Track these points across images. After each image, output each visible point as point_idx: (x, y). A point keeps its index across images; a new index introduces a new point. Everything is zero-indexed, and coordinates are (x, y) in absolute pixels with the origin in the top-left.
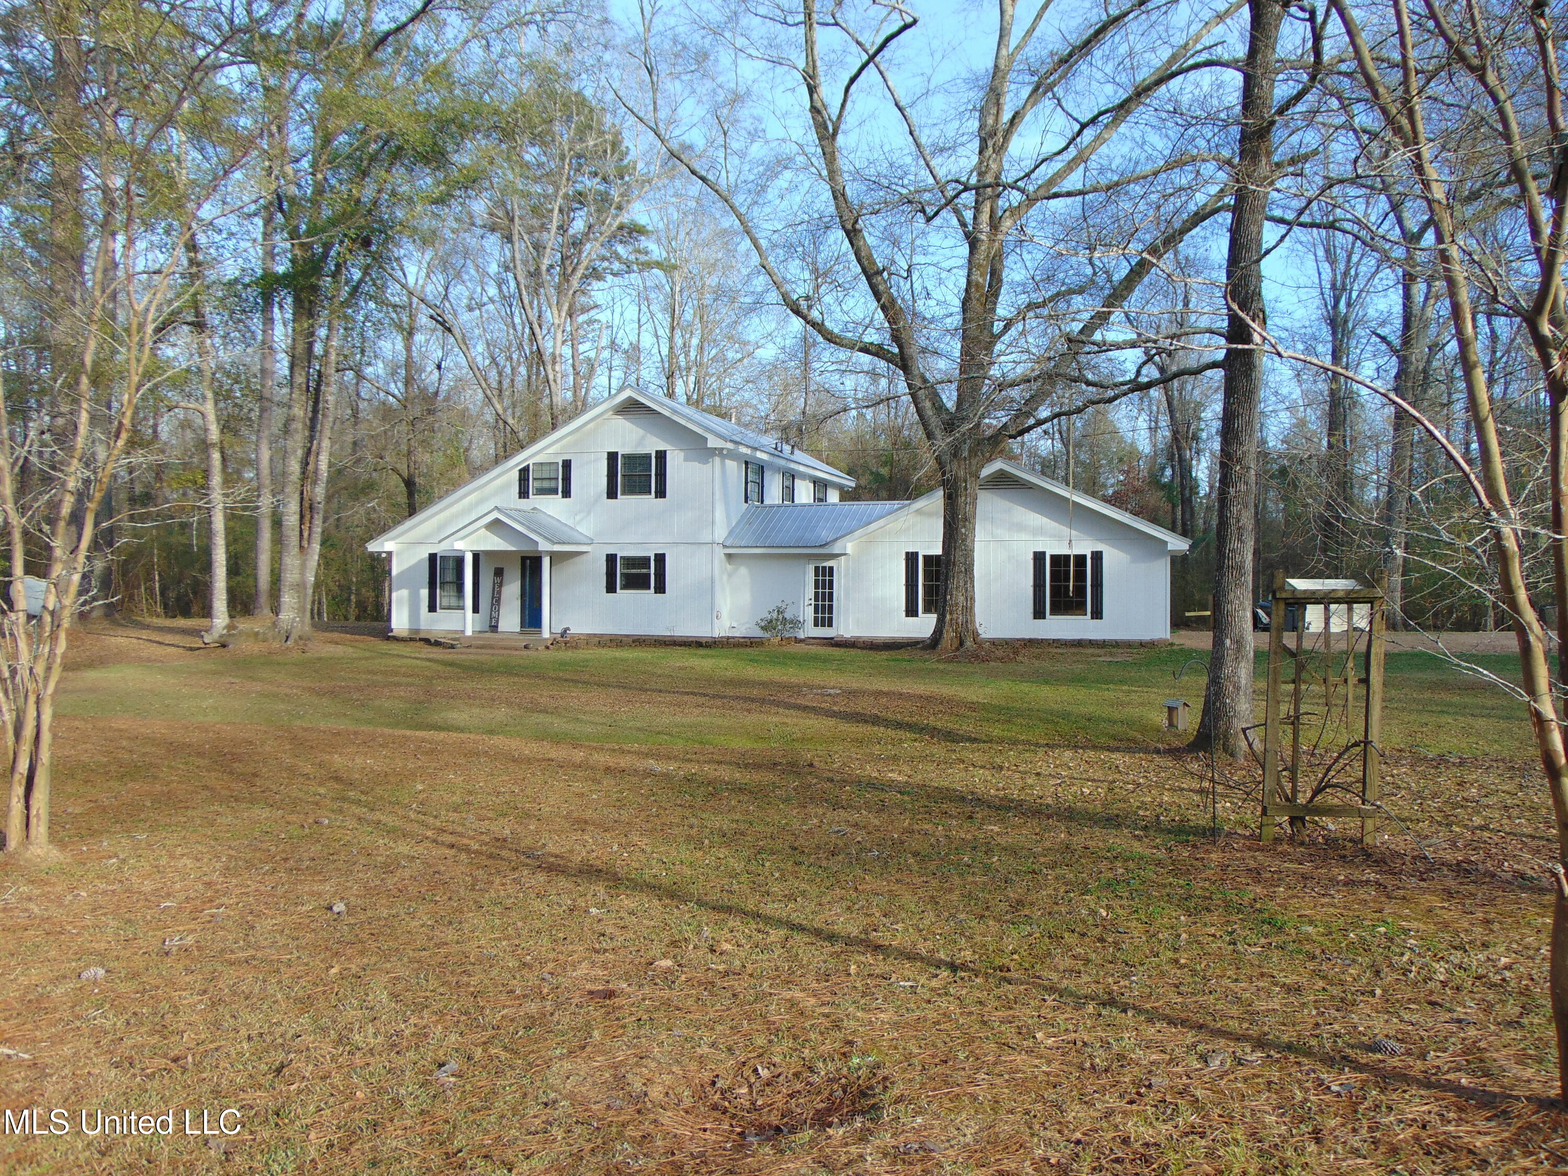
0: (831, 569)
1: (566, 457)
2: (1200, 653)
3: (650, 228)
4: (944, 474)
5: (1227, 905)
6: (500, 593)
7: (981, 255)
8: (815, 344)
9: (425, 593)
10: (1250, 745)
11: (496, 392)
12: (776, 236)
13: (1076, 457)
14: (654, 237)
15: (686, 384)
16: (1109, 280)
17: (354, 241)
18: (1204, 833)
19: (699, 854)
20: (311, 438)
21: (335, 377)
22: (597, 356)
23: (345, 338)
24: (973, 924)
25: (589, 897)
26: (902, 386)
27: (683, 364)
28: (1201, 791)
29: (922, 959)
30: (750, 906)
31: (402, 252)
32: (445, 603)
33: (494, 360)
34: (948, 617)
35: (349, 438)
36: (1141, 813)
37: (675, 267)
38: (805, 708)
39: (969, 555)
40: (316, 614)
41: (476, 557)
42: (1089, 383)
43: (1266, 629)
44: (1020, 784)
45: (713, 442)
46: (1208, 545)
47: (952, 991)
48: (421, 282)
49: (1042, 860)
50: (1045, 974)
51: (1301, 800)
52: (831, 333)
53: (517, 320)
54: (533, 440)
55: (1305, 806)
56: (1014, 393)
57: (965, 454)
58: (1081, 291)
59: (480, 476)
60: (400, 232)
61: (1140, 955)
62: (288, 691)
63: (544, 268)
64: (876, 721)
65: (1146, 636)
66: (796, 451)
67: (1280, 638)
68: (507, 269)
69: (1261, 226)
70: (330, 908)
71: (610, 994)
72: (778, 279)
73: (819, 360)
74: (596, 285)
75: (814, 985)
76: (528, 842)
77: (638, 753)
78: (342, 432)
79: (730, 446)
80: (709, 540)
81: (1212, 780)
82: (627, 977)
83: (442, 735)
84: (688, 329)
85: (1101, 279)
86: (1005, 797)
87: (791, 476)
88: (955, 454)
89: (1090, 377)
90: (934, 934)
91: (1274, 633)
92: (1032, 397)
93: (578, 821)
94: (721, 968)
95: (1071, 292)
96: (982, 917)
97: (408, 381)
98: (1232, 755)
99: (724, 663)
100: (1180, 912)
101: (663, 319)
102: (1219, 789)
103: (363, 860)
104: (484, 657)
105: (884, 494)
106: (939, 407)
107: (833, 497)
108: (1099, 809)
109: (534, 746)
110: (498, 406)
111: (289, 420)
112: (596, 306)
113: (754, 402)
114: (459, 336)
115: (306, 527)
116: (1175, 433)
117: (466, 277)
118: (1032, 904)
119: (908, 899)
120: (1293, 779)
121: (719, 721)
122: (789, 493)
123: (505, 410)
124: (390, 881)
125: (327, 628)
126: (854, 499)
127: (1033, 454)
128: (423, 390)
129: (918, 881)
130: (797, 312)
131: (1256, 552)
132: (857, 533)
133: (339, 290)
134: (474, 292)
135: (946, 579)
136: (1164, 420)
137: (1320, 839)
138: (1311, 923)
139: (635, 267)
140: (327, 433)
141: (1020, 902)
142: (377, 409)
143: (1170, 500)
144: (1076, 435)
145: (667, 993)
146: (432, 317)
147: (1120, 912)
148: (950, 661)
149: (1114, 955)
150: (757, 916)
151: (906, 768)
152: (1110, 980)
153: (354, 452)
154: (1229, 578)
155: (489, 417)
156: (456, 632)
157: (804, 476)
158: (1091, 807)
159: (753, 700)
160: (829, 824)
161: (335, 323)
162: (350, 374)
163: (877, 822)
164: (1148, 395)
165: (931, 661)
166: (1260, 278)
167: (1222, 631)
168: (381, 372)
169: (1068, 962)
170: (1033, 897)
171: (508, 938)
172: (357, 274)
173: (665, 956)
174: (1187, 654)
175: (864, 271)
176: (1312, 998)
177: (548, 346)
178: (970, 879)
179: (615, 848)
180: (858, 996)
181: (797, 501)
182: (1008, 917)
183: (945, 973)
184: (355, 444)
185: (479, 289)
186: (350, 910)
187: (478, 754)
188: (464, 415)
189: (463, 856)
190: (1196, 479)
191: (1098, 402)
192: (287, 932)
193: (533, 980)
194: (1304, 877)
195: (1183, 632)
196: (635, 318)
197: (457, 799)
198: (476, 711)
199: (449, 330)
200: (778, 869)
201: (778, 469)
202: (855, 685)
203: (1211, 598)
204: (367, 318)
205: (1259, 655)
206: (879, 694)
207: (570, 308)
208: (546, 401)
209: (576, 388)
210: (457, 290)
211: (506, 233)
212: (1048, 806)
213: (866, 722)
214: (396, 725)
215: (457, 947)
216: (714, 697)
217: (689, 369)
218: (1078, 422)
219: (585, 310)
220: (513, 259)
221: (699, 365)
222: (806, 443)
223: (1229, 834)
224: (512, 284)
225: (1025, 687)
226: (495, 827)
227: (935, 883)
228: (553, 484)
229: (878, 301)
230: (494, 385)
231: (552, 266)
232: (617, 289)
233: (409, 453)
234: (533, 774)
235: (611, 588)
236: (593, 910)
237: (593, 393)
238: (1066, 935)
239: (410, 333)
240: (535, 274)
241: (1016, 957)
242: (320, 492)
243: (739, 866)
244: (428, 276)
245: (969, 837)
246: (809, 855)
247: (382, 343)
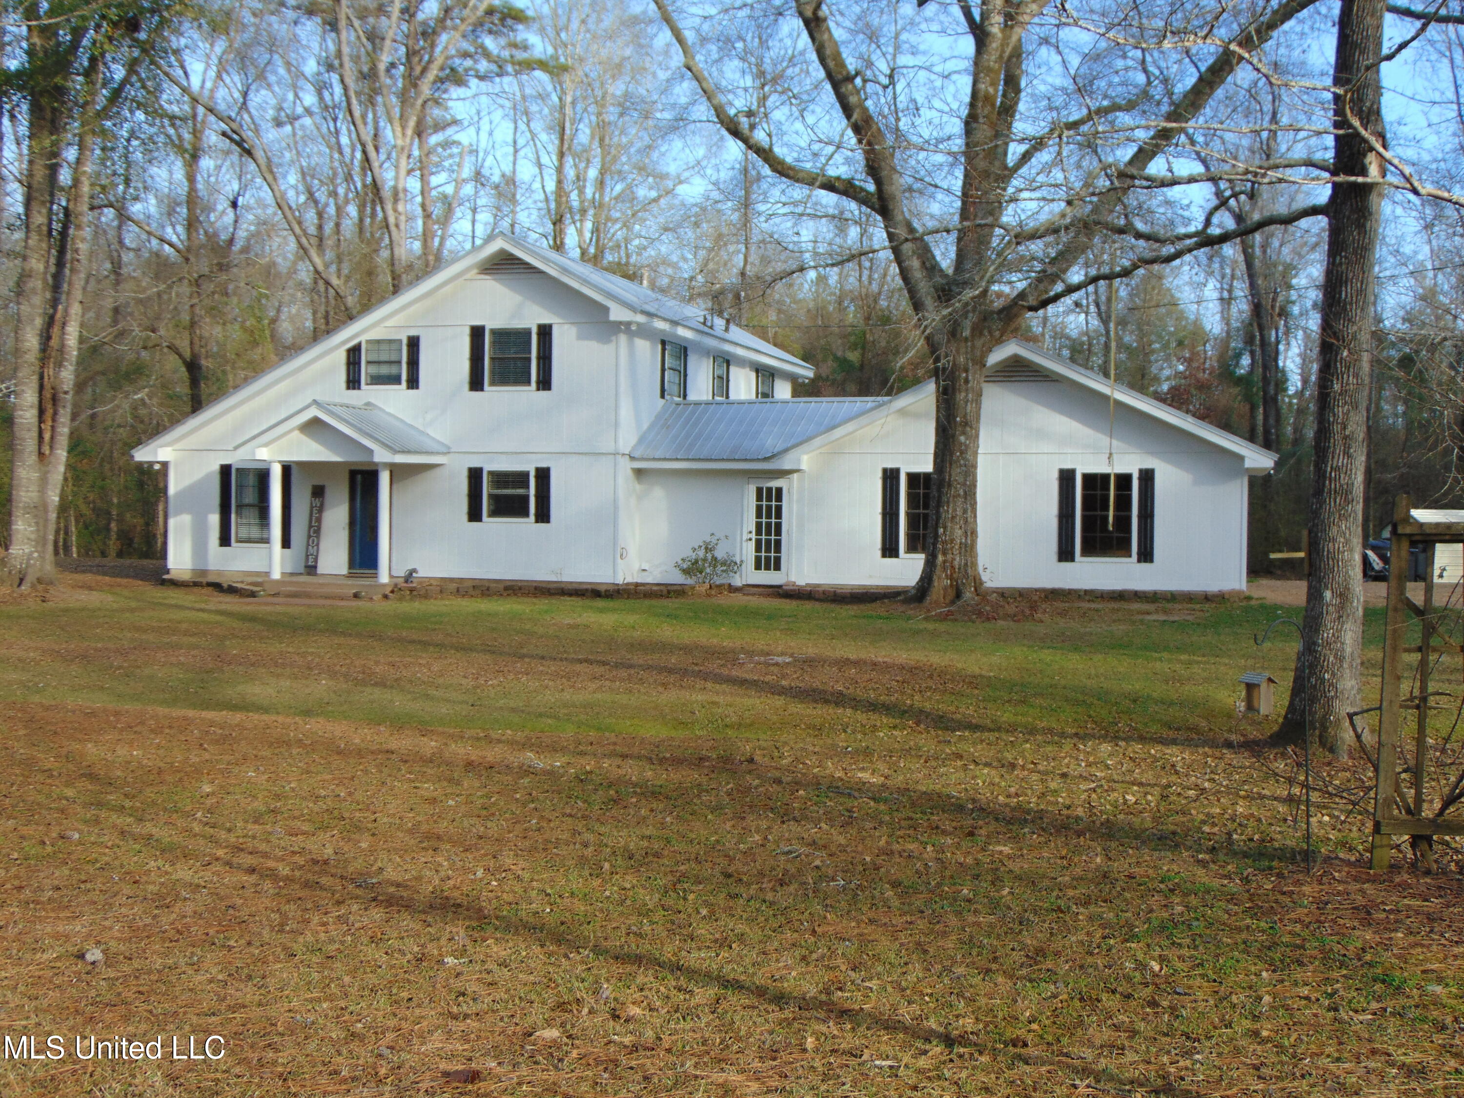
0: (779, 491)
1: (413, 333)
2: (1289, 610)
3: (530, 13)
4: (937, 360)
5: (1326, 955)
6: (319, 520)
7: (991, 58)
8: (759, 178)
9: (214, 519)
10: (1358, 737)
11: (314, 241)
12: (706, 27)
13: (1119, 339)
14: (536, 26)
15: (580, 232)
16: (1170, 94)
17: (115, 25)
18: (1293, 858)
19: (596, 883)
20: (55, 302)
21: (89, 217)
22: (457, 190)
23: (103, 161)
24: (974, 981)
25: (443, 941)
26: (879, 235)
27: (576, 204)
28: (1290, 800)
29: (906, 1029)
30: (668, 952)
31: (183, 41)
32: (244, 533)
33: (311, 195)
34: (940, 558)
35: (108, 303)
36: (1206, 829)
37: (565, 69)
38: (743, 683)
39: (970, 470)
40: (61, 548)
41: (287, 470)
42: (1139, 235)
43: (1379, 577)
44: (1039, 788)
45: (617, 314)
46: (1299, 461)
47: (947, 1074)
48: (209, 85)
49: (1071, 893)
50: (1075, 1050)
51: (1428, 812)
52: (782, 163)
53: (344, 140)
54: (368, 304)
55: (1433, 821)
56: (1036, 247)
57: (967, 333)
58: (1130, 106)
59: (292, 357)
60: (180, 14)
61: (1206, 1025)
62: (22, 654)
63: (382, 67)
64: (839, 700)
65: (1213, 586)
66: (733, 328)
67: (1402, 590)
68: (330, 68)
69: (1381, 17)
70: (81, 956)
71: (474, 1076)
72: (710, 85)
73: (765, 201)
74: (456, 92)
75: (757, 1064)
76: (358, 865)
77: (511, 743)
78: (98, 294)
79: (641, 319)
80: (611, 449)
81: (1305, 785)
82: (496, 1052)
83: (238, 717)
84: (583, 155)
85: (1157, 91)
86: (1019, 807)
87: (726, 361)
88: (953, 334)
89: (1140, 226)
90: (922, 995)
91: (1393, 582)
92: (1061, 254)
93: (428, 836)
94: (627, 1040)
95: (1115, 107)
96: (988, 971)
97: (192, 224)
98: (1332, 750)
99: (631, 619)
100: (1260, 965)
101: (548, 141)
102: (1315, 797)
103: (127, 890)
104: (296, 608)
105: (852, 387)
106: (931, 267)
107: (783, 391)
108: (1149, 824)
109: (367, 732)
110: (317, 260)
111: (24, 276)
112: (455, 122)
113: (674, 258)
114: (262, 161)
115: (47, 426)
116: (1257, 309)
117: (272, 78)
118: (1057, 954)
119: (885, 945)
120: (1417, 784)
121: (623, 699)
122: (722, 384)
123: (327, 266)
124: (166, 919)
125: (77, 569)
126: (811, 394)
127: (1060, 335)
128: (212, 237)
129: (899, 921)
130: (736, 133)
131: (1368, 472)
132: (817, 441)
133: (93, 93)
134: (284, 100)
135: (939, 505)
136: (1241, 289)
137: (1453, 866)
138: (1440, 980)
139: (510, 68)
140: (78, 294)
141: (1040, 952)
142: (148, 262)
143: (1248, 398)
144: (1119, 307)
145: (552, 1076)
146: (224, 134)
147: (1179, 965)
148: (944, 618)
149: (1170, 1025)
150: (677, 968)
151: (882, 767)
152: (1165, 1059)
153: (115, 322)
154: (1331, 504)
155: (304, 274)
156: (258, 574)
157: (743, 362)
158: (1136, 821)
159: (670, 671)
160: (777, 843)
161: (89, 139)
162: (109, 213)
163: (842, 840)
164: (1218, 253)
165: (917, 620)
166: (1378, 90)
167: (1320, 581)
168: (153, 210)
169: (1106, 1034)
170: (1058, 944)
171: (330, 998)
172: (119, 72)
173: (549, 1023)
174: (1269, 611)
175: (830, 76)
176: (1440, 1082)
177: (388, 177)
178: (971, 919)
179: (480, 874)
180: (816, 1080)
181: (733, 396)
182: (1024, 972)
183: (937, 1049)
184: (116, 310)
185: (291, 96)
186: (110, 960)
187: (288, 744)
188: (269, 272)
189: (267, 885)
190: (1283, 372)
191: (1152, 261)
192: (21, 988)
193: (365, 1056)
194: (1430, 918)
195: (1264, 582)
196: (510, 139)
197: (259, 805)
198: (286, 683)
199: (249, 153)
200: (706, 904)
201: (707, 352)
202: (811, 651)
203: (1305, 533)
204: (132, 134)
205: (1370, 615)
206: (844, 663)
207: (419, 123)
208: (385, 254)
209: (426, 237)
210: (260, 98)
211: (329, 17)
212: (1078, 819)
213: (826, 702)
214: (173, 702)
215: (258, 1012)
216: (617, 666)
217: (583, 212)
218: (1122, 289)
219: (439, 127)
220: (339, 54)
221: (598, 206)
222: (745, 316)
223: (1327, 860)
224: (338, 90)
225: (1046, 655)
226: (312, 845)
227: (922, 924)
228: (393, 370)
229: (848, 116)
230: (312, 230)
231: (393, 65)
232: (484, 99)
233: (193, 324)
234: (366, 772)
235: (474, 515)
236: (450, 960)
237: (450, 243)
238: (1104, 997)
239: (193, 156)
240: (370, 76)
241: (1034, 1026)
242: (67, 376)
243: (651, 900)
244: (219, 76)
245: (969, 860)
246: (748, 885)
247: (154, 170)
